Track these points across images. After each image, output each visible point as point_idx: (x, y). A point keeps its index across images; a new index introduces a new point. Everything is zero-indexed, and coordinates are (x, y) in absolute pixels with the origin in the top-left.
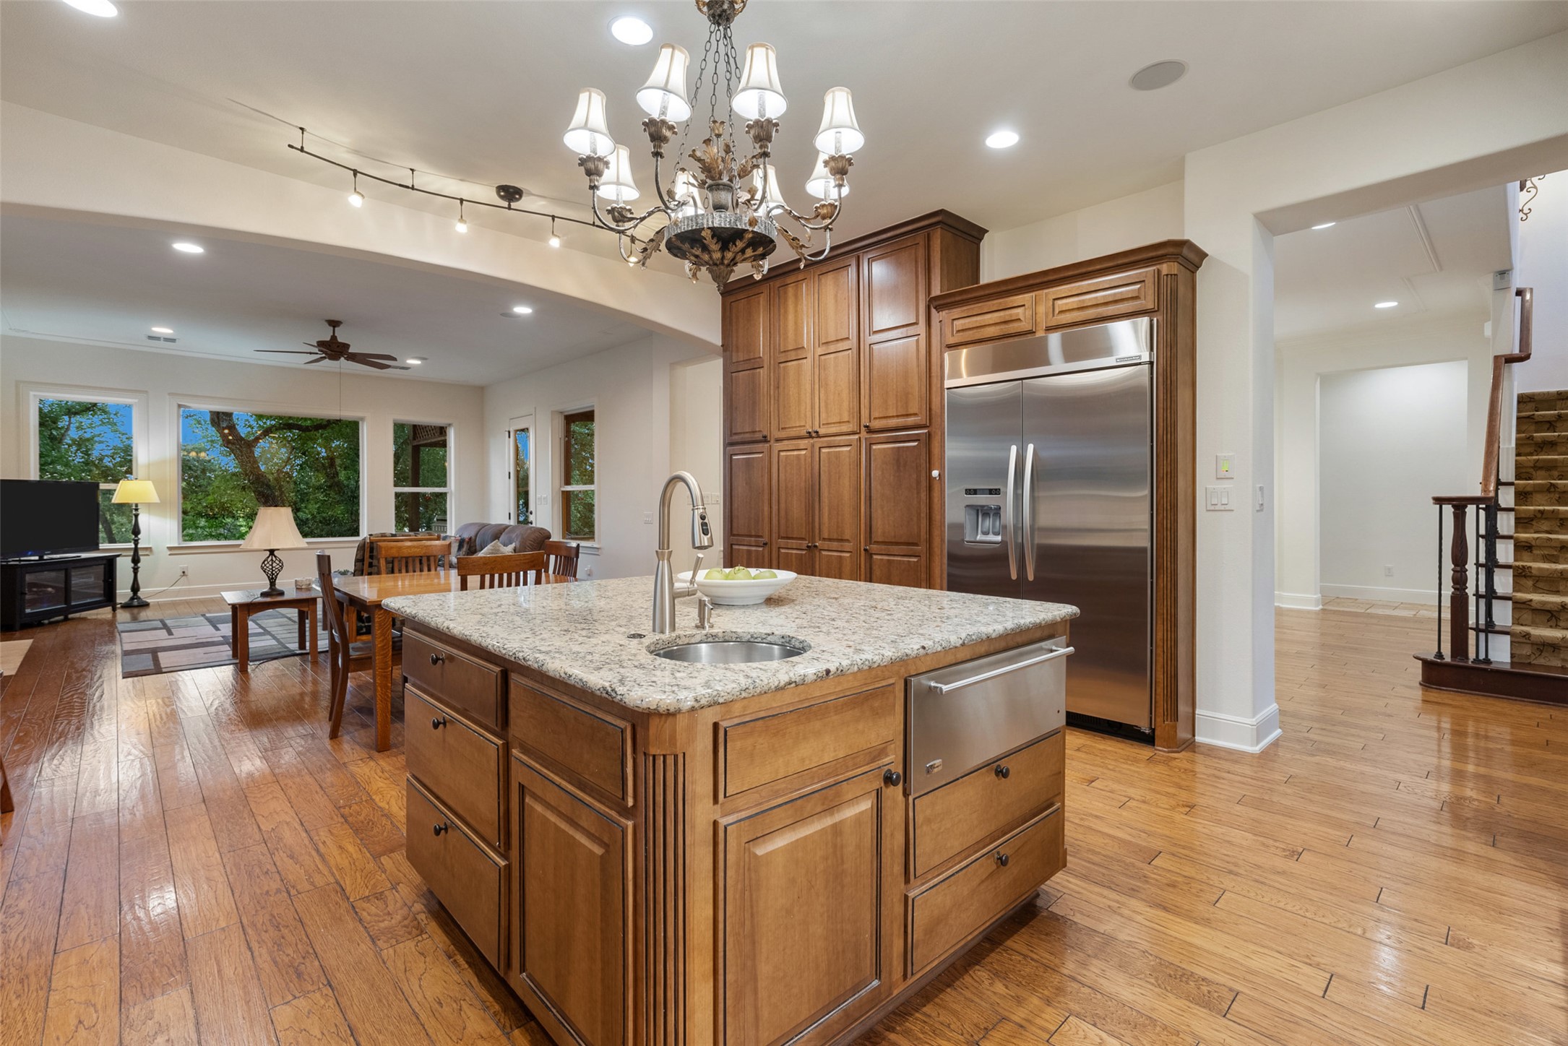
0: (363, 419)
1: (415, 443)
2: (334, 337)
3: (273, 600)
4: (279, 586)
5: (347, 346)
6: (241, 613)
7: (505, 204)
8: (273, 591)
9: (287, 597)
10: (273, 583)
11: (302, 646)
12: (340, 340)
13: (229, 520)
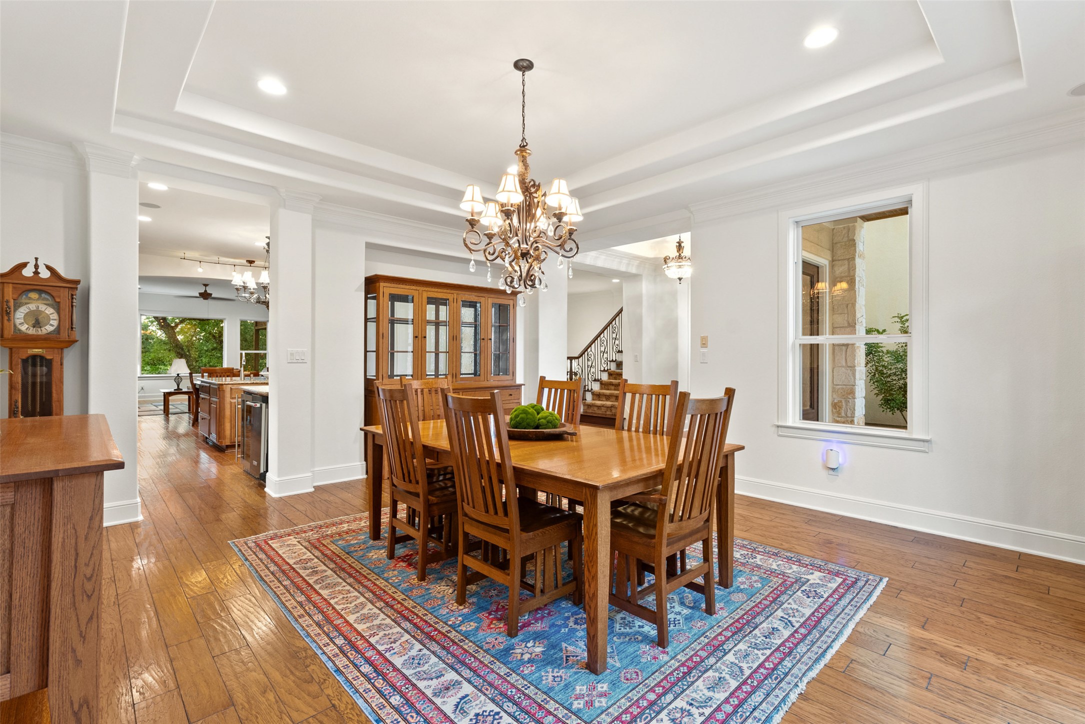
0: (225, 319)
1: (257, 328)
2: (206, 291)
3: (178, 392)
4: (180, 387)
5: (211, 294)
6: (167, 396)
7: (249, 265)
8: (178, 389)
9: (184, 390)
10: (178, 386)
11: (189, 410)
12: (208, 292)
13: (162, 367)
